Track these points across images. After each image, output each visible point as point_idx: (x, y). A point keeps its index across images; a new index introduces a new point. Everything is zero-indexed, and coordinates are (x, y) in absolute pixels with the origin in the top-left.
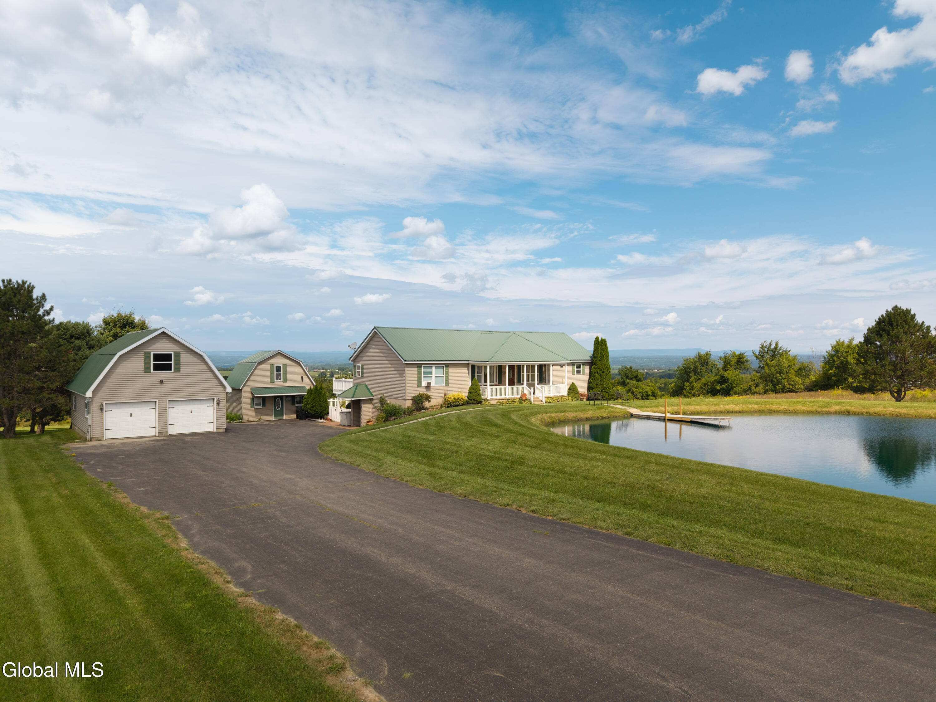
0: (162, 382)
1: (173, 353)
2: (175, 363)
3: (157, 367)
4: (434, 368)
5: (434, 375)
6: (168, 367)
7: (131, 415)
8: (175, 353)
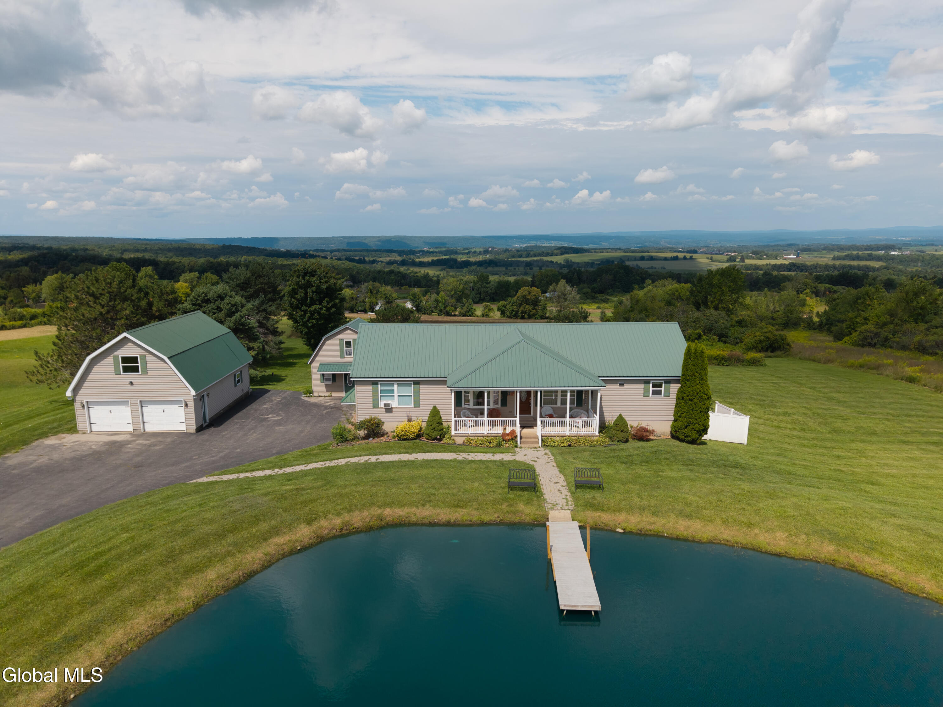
0: (131, 383)
1: (138, 356)
2: (141, 365)
3: (126, 370)
4: (396, 386)
5: (396, 394)
6: (136, 369)
7: (111, 412)
8: (141, 356)
